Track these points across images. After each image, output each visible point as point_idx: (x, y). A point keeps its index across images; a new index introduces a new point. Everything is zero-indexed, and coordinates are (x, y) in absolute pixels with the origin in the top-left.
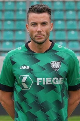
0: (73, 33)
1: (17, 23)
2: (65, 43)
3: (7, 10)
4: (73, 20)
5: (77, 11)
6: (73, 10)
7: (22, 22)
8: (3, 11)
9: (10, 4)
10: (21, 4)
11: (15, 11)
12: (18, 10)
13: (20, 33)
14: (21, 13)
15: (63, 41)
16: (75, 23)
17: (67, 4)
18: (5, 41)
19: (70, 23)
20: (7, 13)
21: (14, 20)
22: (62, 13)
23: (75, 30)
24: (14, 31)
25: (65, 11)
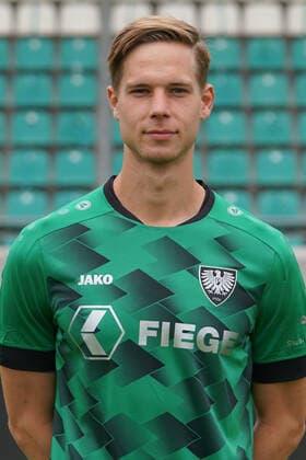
0: (276, 157)
1: (65, 119)
2: (245, 198)
3: (23, 72)
4: (279, 109)
5: (294, 74)
6: (277, 71)
7: (84, 118)
8: (8, 74)
9: (35, 45)
10: (80, 46)
11: (56, 74)
12: (67, 72)
13: (75, 157)
14: (78, 80)
15: (239, 188)
16: (285, 119)
17: (254, 47)
18: (17, 188)
19: (267, 119)
20: (26, 82)
21: (51, 110)
22: (235, 81)
23: (283, 147)
24: (52, 150)
25: (249, 74)
